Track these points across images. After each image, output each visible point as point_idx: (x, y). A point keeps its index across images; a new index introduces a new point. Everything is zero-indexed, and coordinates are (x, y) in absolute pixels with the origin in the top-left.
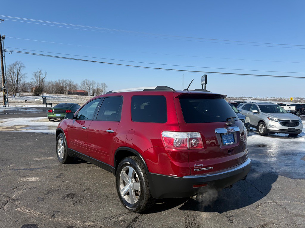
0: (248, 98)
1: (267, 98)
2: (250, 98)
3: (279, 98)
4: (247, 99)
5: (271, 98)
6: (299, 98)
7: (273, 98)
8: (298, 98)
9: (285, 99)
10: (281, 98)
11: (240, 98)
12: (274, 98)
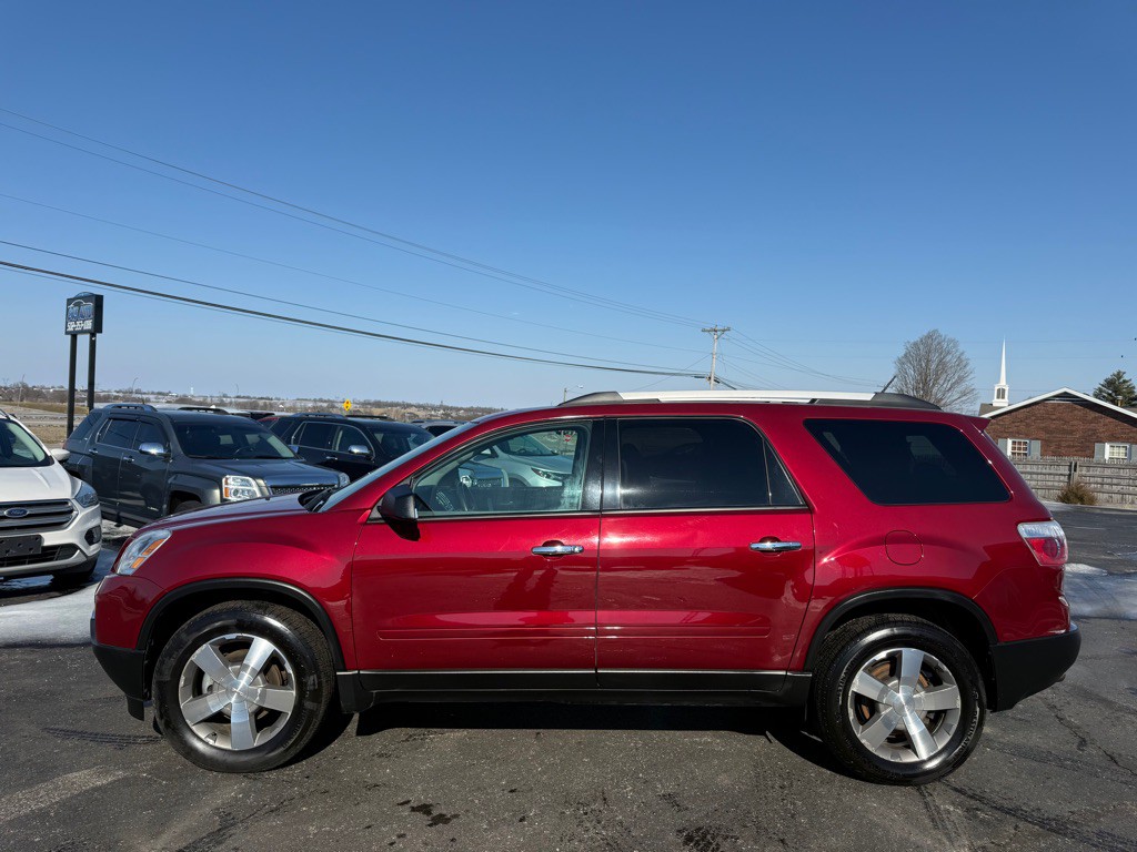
0: (153, 393)
1: (225, 396)
2: (160, 393)
3: (262, 398)
4: (152, 397)
5: (238, 397)
6: (325, 401)
7: (244, 397)
8: (321, 400)
9: (282, 404)
10: (268, 399)
11: (121, 395)
12: (248, 397)
